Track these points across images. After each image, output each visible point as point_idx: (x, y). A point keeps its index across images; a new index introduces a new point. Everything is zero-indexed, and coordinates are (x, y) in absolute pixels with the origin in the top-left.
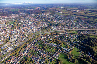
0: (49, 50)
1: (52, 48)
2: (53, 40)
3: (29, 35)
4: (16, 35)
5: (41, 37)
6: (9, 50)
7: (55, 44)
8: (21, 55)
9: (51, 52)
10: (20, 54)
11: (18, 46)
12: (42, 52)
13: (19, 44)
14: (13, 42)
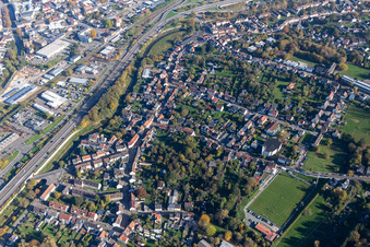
0: (278, 94)
1: (292, 86)
2: (284, 43)
3: (132, 20)
4: (52, 26)
5: (208, 29)
6: (54, 105)
7: (303, 65)
8: (136, 129)
9: (295, 103)
10: (127, 123)
11: (97, 83)
12: (246, 105)
13: (95, 72)
14: (55, 61)
